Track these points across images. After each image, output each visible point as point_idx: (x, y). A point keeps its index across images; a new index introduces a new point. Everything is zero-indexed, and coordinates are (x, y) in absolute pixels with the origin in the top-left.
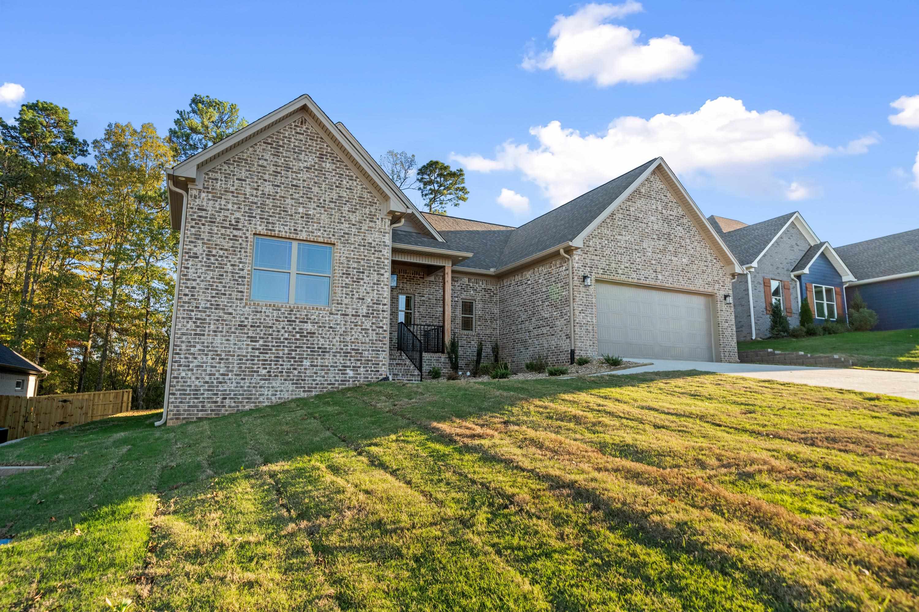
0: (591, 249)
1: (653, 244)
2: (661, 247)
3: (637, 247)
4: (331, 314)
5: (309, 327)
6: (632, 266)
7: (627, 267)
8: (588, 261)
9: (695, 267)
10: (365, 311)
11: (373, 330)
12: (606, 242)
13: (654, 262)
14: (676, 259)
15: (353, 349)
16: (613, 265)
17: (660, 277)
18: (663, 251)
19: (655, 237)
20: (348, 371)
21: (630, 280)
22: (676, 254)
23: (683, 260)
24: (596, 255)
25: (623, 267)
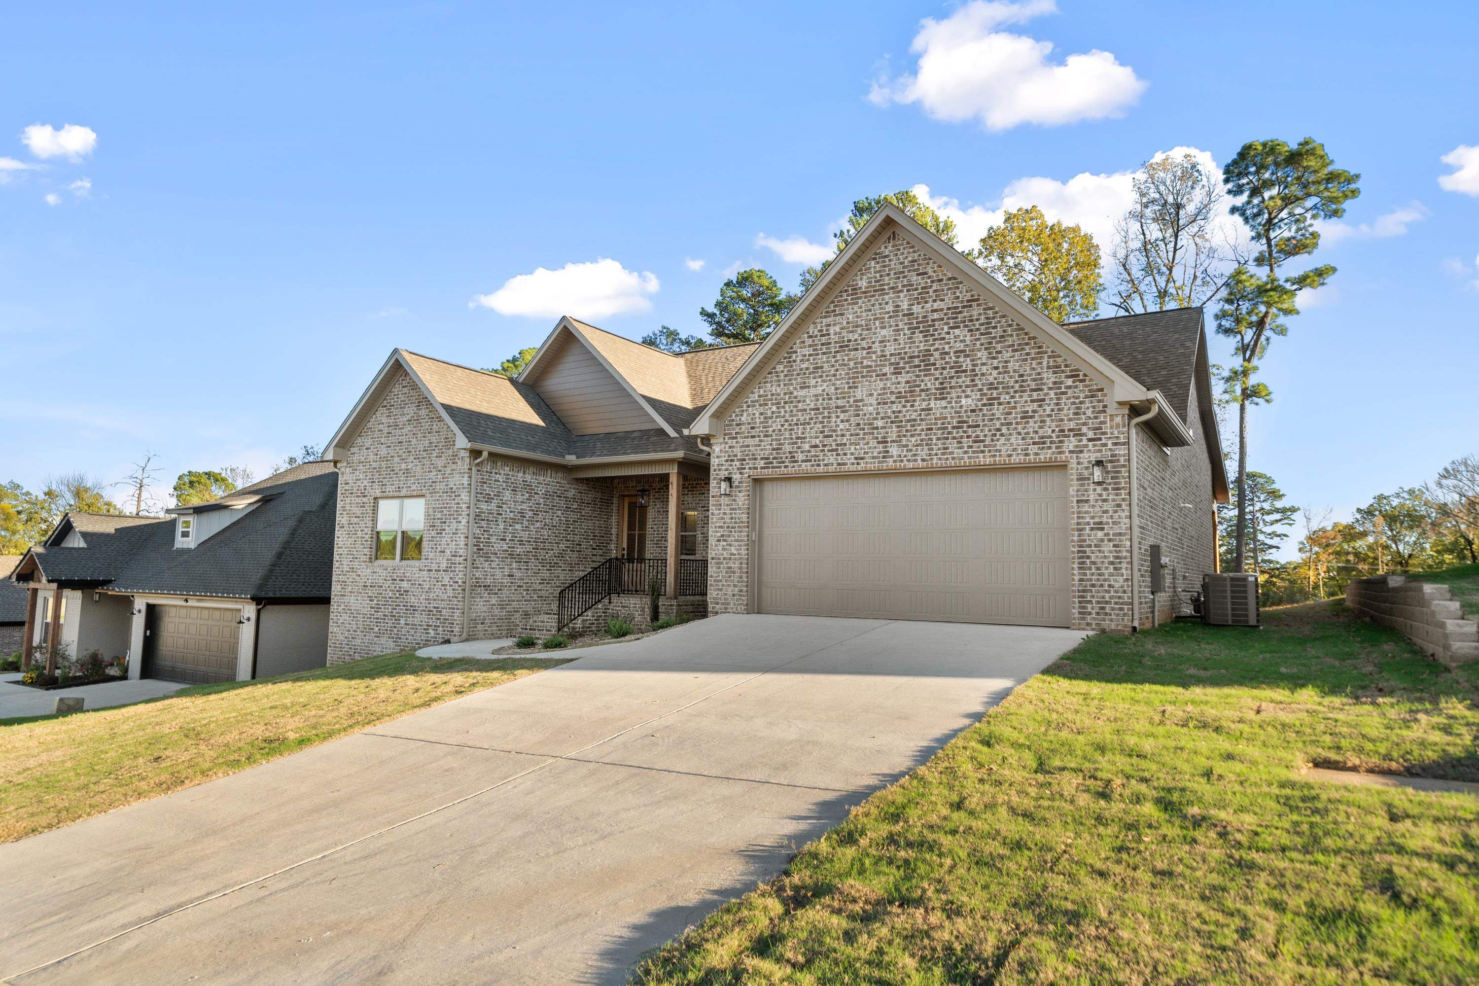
0: (743, 427)
1: (881, 385)
2: (903, 388)
3: (840, 403)
4: (420, 570)
5: (405, 585)
6: (827, 441)
7: (816, 446)
8: (737, 450)
9: (998, 410)
10: (445, 565)
11: (451, 586)
12: (774, 408)
13: (880, 423)
14: (944, 403)
15: (435, 607)
16: (787, 448)
17: (894, 450)
18: (907, 396)
19: (886, 370)
20: (430, 631)
21: (821, 469)
22: (942, 393)
23: (964, 401)
24: (753, 437)
25: (807, 447)
